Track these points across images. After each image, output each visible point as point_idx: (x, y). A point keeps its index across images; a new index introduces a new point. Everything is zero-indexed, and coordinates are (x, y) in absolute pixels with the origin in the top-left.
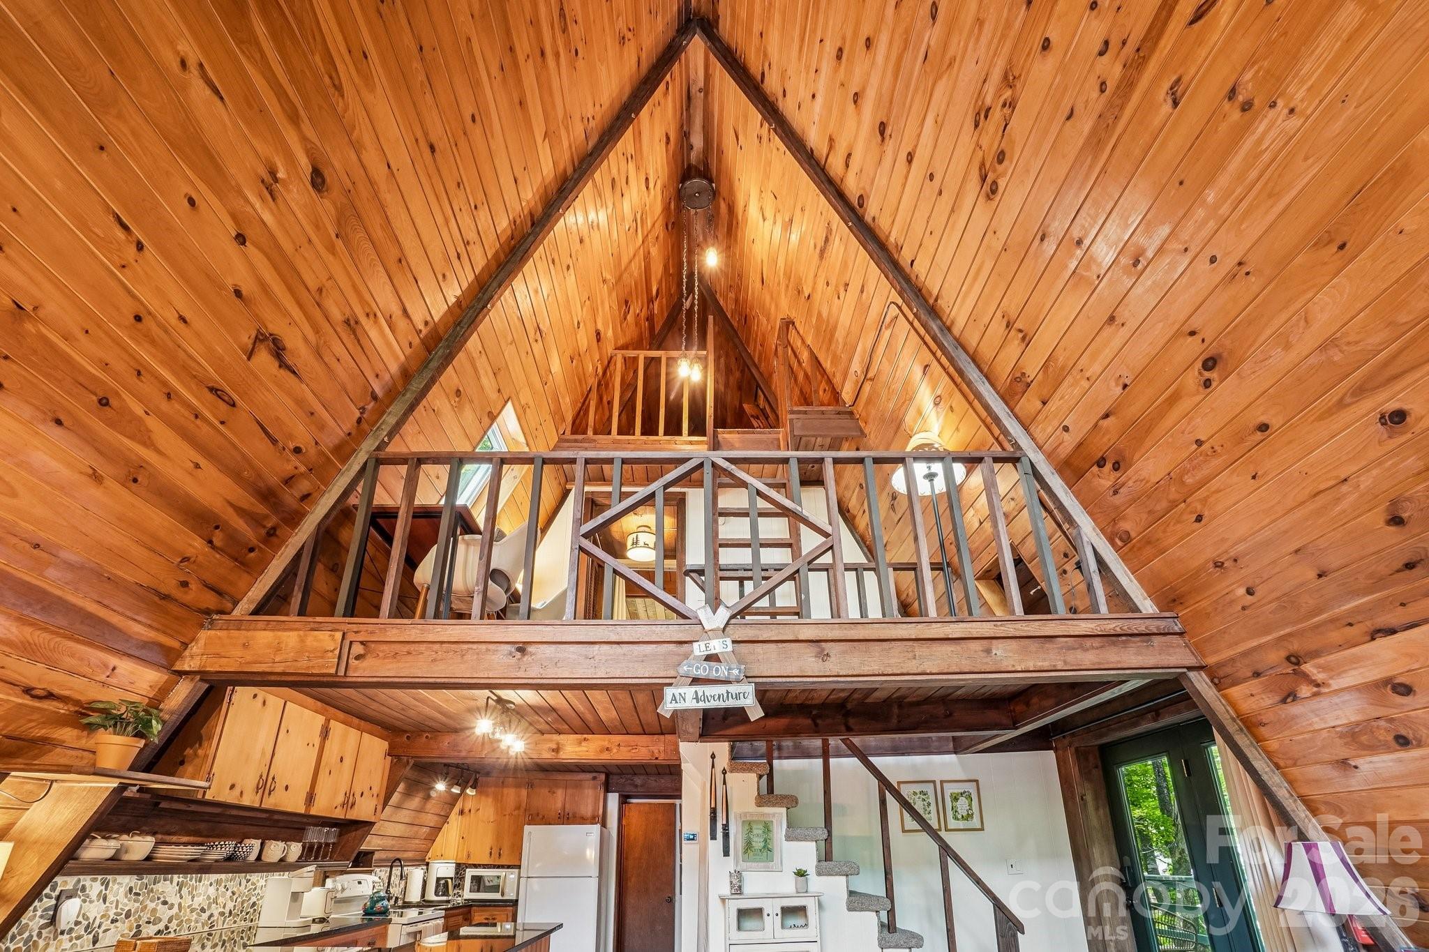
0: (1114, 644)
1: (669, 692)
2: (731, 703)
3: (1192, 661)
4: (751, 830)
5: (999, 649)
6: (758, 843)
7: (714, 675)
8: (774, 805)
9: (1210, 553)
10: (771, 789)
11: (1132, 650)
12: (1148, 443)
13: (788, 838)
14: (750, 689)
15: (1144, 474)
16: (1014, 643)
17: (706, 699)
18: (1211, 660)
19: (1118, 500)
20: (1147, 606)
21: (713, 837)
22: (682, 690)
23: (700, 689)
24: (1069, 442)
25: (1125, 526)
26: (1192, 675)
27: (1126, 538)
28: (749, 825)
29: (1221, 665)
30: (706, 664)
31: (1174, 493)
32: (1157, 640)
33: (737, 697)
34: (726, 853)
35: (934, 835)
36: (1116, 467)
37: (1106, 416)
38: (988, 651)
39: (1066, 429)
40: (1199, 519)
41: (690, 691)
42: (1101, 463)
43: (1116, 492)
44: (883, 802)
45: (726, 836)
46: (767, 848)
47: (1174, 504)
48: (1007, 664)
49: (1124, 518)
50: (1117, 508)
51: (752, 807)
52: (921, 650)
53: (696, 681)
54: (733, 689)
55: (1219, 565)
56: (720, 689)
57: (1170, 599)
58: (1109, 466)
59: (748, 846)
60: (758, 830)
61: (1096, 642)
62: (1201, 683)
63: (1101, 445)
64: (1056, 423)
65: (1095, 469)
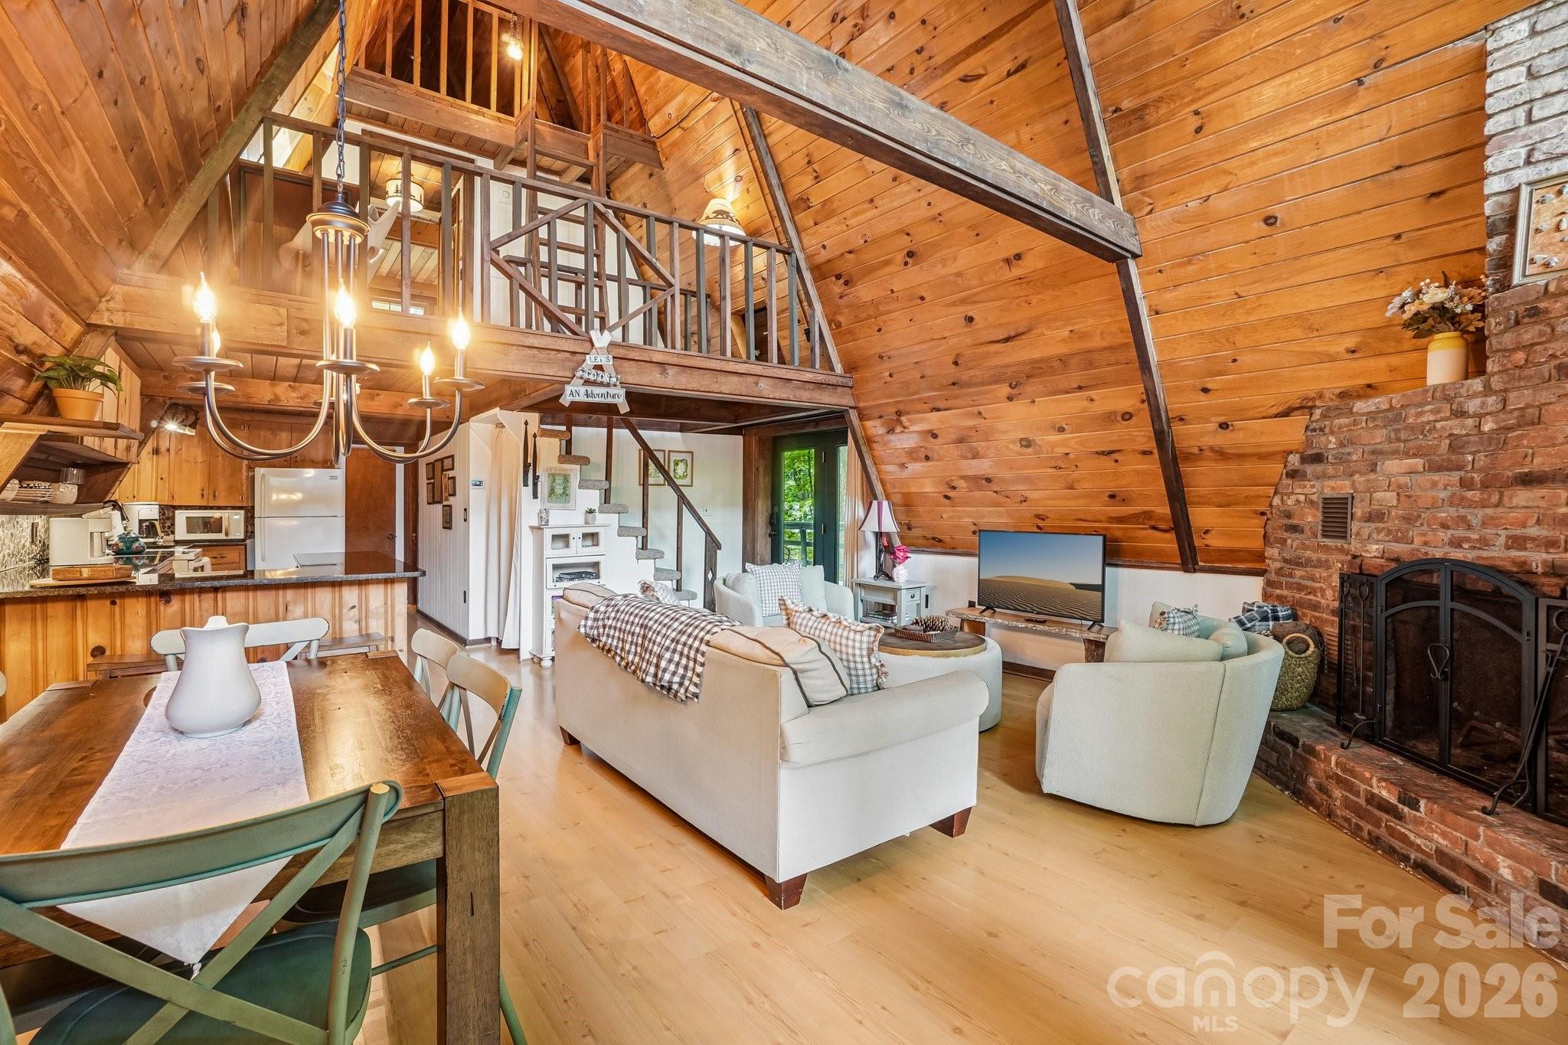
0: (819, 388)
1: (568, 388)
2: (610, 400)
3: (852, 404)
4: (554, 481)
5: (763, 384)
6: (559, 490)
7: (599, 379)
8: (573, 463)
9: (877, 349)
10: (568, 451)
11: (827, 394)
12: (867, 279)
13: (580, 487)
14: (622, 392)
15: (860, 294)
16: (771, 380)
17: (593, 395)
18: (861, 405)
19: (842, 302)
20: (839, 368)
21: (526, 484)
22: (577, 389)
23: (590, 389)
24: (823, 256)
25: (841, 318)
26: (851, 411)
27: (839, 325)
28: (553, 477)
29: (864, 408)
30: (594, 371)
31: (871, 312)
32: (840, 389)
33: (614, 396)
34: (535, 496)
35: (677, 489)
36: (846, 283)
37: (850, 252)
38: (757, 384)
39: (824, 247)
40: (879, 330)
41: (582, 390)
42: (838, 277)
43: (841, 297)
44: (646, 466)
45: (535, 485)
46: (565, 494)
47: (869, 317)
48: (765, 393)
49: (841, 314)
50: (839, 306)
51: (555, 463)
52: (722, 378)
53: (587, 382)
54: (612, 391)
55: (881, 357)
56: (603, 390)
57: (851, 368)
58: (842, 281)
59: (552, 491)
60: (559, 480)
61: (811, 386)
62: (853, 415)
63: (840, 267)
64: (819, 240)
65: (834, 278)
